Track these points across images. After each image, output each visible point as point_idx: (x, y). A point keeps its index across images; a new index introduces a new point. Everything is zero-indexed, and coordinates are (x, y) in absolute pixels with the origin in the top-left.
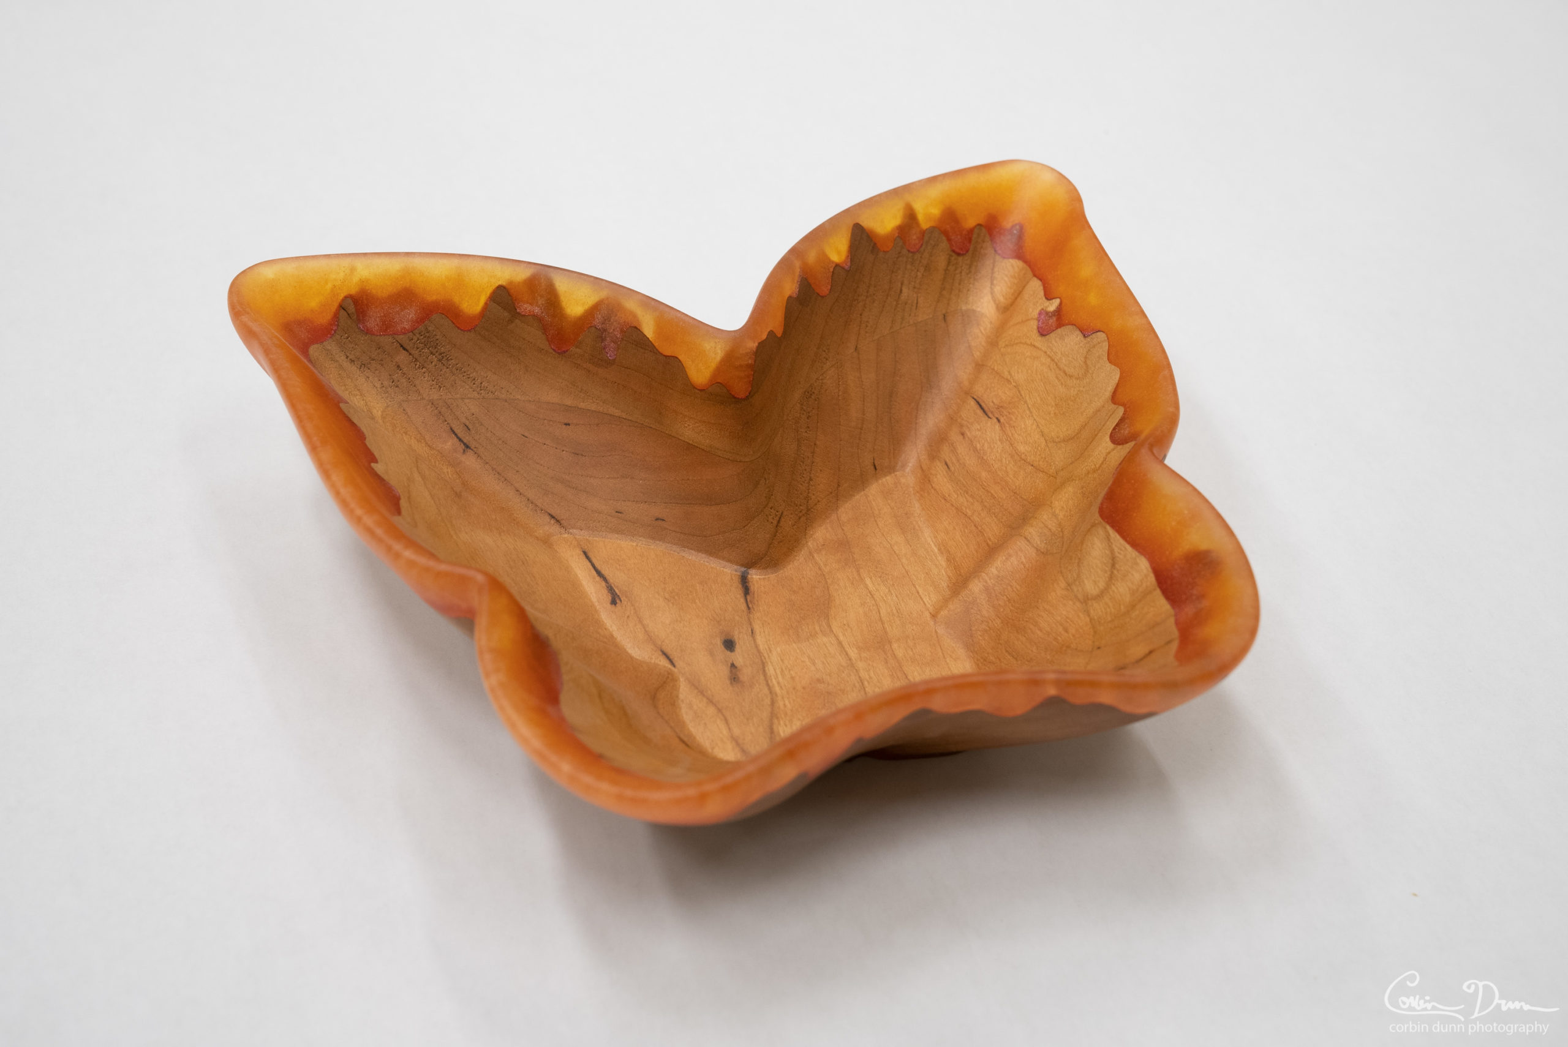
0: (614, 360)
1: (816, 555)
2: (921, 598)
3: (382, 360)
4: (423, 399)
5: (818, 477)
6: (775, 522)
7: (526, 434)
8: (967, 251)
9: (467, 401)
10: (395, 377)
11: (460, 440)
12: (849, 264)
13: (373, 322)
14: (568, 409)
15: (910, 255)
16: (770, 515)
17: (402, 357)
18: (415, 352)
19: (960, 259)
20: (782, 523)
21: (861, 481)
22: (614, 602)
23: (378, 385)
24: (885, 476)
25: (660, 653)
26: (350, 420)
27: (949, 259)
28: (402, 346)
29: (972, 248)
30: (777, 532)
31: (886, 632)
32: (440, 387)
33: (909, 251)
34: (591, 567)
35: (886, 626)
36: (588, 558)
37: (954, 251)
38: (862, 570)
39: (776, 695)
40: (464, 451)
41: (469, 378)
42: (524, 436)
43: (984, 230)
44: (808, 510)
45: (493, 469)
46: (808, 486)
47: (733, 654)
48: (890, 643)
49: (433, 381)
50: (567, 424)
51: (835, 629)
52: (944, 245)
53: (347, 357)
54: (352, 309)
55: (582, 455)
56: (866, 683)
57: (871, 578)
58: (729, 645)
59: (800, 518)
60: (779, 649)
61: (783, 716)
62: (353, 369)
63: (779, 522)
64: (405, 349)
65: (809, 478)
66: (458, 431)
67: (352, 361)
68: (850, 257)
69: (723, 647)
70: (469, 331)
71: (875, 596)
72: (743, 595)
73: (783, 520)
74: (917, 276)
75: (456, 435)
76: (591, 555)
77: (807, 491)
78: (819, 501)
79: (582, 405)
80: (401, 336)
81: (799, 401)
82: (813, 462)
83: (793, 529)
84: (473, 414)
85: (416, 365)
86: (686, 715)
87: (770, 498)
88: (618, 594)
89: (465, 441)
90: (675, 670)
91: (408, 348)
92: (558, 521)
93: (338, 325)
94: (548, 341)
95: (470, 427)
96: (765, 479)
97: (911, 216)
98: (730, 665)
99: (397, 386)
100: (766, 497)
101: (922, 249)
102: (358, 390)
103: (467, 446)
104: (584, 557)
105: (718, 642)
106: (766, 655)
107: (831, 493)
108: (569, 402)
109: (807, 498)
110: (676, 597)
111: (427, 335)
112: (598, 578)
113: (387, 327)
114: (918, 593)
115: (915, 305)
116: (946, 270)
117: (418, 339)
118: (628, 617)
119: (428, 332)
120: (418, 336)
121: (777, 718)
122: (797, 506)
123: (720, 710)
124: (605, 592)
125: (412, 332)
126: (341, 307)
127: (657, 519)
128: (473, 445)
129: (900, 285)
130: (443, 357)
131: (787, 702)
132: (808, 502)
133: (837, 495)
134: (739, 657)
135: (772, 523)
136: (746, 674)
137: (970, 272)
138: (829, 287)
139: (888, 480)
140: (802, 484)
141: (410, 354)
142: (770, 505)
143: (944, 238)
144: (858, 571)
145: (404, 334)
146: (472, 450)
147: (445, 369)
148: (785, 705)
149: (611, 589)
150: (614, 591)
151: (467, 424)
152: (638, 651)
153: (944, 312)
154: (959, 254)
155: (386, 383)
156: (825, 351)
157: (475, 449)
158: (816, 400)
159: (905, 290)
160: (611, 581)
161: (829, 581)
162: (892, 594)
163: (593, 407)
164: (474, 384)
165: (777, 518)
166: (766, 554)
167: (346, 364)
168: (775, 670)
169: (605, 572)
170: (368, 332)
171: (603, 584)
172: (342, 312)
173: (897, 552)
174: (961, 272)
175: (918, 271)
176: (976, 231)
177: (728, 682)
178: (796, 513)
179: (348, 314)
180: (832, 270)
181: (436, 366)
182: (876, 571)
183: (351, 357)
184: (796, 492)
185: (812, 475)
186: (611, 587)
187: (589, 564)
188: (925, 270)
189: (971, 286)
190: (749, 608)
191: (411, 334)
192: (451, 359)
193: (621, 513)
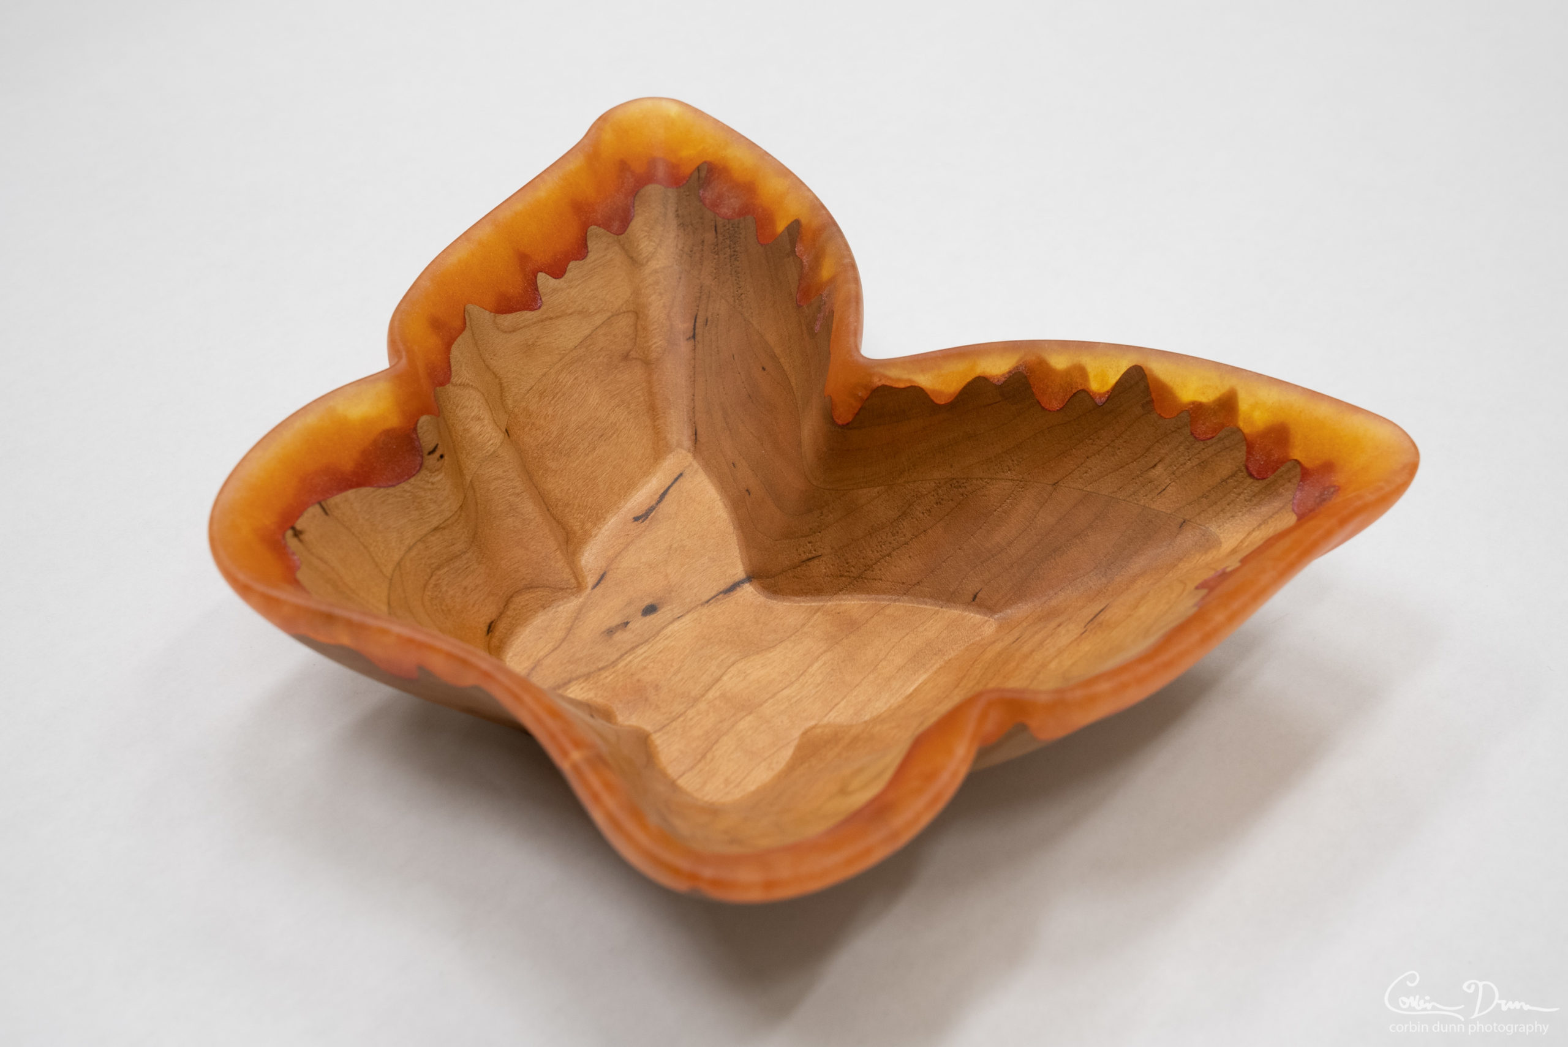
0: (816, 334)
1: (819, 614)
2: (833, 708)
3: (696, 229)
4: (698, 278)
5: (901, 560)
6: (804, 557)
7: (735, 356)
8: (1263, 479)
9: (723, 301)
10: (695, 248)
11: (694, 329)
12: (1104, 399)
13: (709, 195)
14: (773, 357)
15: (1192, 439)
16: (804, 547)
17: (710, 236)
18: (721, 238)
19: (1250, 480)
20: (811, 563)
21: (947, 597)
22: (636, 519)
23: (680, 247)
24: (978, 612)
25: (602, 573)
26: (586, 240)
27: (1236, 472)
28: (716, 227)
29: (1271, 478)
30: (799, 566)
31: (761, 705)
32: (716, 278)
33: (1192, 434)
34: (667, 486)
35: (770, 701)
36: (676, 480)
37: (1247, 468)
38: (829, 653)
39: (613, 667)
40: (690, 338)
41: (738, 284)
42: (733, 356)
43: (1299, 469)
44: (860, 576)
45: (694, 367)
46: (881, 559)
47: (640, 617)
48: (750, 713)
49: (715, 269)
50: (764, 369)
51: (733, 670)
52: (1241, 454)
53: (677, 211)
54: (703, 174)
55: (752, 402)
56: (681, 719)
57: (825, 664)
58: (650, 610)
59: (841, 576)
60: (673, 643)
61: (591, 682)
62: (673, 223)
63: (809, 560)
64: (716, 230)
65: (888, 552)
66: (698, 320)
67: (678, 216)
68: (1109, 394)
69: (644, 607)
70: (762, 245)
71: (803, 677)
72: (721, 590)
73: (816, 561)
74: (1185, 464)
75: (695, 322)
76: (681, 480)
77: (874, 561)
78: (881, 580)
79: (782, 360)
80: (720, 219)
81: (937, 482)
82: (907, 543)
83: (823, 578)
84: (718, 315)
85: (714, 249)
86: (540, 620)
87: (815, 533)
88: (650, 517)
89: (697, 331)
90: (589, 590)
91: (719, 231)
92: (696, 439)
93: (687, 181)
94: (798, 288)
95: (709, 323)
96: (822, 513)
97: (1227, 404)
98: (626, 621)
99: (691, 257)
100: (811, 529)
101: (1209, 442)
102: (661, 240)
103: (694, 336)
104: (675, 476)
105: (648, 601)
106: (658, 638)
107: (903, 583)
108: (778, 351)
109: (869, 567)
110: (678, 552)
111: (736, 229)
112: (657, 496)
113: (715, 205)
114: (836, 705)
115: (1160, 490)
116: (1224, 481)
117: (728, 229)
118: (628, 535)
119: (738, 227)
120: (730, 226)
121: (586, 680)
122: (847, 563)
123: (564, 640)
124: (645, 508)
125: (728, 220)
126: (698, 169)
127: (747, 490)
128: (698, 338)
129: (1157, 460)
130: (734, 255)
131: (611, 677)
132: (865, 570)
133: (908, 588)
134: (640, 624)
135: (800, 555)
136: (623, 637)
137: (1250, 500)
138: (1062, 406)
139: (975, 617)
140: (873, 552)
141: (717, 237)
142: (810, 539)
143: (1244, 448)
144: (825, 652)
145: (723, 218)
146: (695, 340)
147: (728, 266)
148: (606, 677)
149: (651, 509)
150: (651, 513)
151: (709, 319)
152: (590, 558)
153: (1187, 517)
154: (1251, 475)
155: (686, 249)
156: (1013, 461)
157: (696, 342)
158: (962, 495)
159: (1160, 469)
160: (661, 505)
161: (793, 638)
162: (817, 687)
163: (786, 367)
164: (737, 291)
165: (810, 556)
166: (774, 577)
167: (671, 214)
168: (645, 652)
169: (667, 497)
170: (702, 200)
171: (654, 503)
172: (696, 173)
173: (879, 666)
174: (1240, 494)
175: (1189, 460)
176: (1289, 464)
177: (604, 628)
178: (841, 569)
179: (699, 177)
180: (1074, 391)
181: (725, 258)
182: (838, 664)
183: (680, 212)
184: (858, 553)
185: (894, 553)
186: (654, 509)
187: (670, 483)
188: (1199, 464)
189: (1240, 514)
190: (707, 602)
191: (727, 221)
192: (738, 261)
193: (734, 466)
